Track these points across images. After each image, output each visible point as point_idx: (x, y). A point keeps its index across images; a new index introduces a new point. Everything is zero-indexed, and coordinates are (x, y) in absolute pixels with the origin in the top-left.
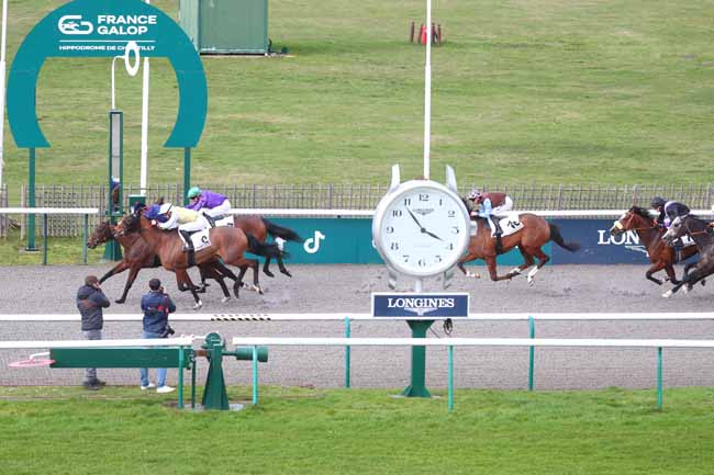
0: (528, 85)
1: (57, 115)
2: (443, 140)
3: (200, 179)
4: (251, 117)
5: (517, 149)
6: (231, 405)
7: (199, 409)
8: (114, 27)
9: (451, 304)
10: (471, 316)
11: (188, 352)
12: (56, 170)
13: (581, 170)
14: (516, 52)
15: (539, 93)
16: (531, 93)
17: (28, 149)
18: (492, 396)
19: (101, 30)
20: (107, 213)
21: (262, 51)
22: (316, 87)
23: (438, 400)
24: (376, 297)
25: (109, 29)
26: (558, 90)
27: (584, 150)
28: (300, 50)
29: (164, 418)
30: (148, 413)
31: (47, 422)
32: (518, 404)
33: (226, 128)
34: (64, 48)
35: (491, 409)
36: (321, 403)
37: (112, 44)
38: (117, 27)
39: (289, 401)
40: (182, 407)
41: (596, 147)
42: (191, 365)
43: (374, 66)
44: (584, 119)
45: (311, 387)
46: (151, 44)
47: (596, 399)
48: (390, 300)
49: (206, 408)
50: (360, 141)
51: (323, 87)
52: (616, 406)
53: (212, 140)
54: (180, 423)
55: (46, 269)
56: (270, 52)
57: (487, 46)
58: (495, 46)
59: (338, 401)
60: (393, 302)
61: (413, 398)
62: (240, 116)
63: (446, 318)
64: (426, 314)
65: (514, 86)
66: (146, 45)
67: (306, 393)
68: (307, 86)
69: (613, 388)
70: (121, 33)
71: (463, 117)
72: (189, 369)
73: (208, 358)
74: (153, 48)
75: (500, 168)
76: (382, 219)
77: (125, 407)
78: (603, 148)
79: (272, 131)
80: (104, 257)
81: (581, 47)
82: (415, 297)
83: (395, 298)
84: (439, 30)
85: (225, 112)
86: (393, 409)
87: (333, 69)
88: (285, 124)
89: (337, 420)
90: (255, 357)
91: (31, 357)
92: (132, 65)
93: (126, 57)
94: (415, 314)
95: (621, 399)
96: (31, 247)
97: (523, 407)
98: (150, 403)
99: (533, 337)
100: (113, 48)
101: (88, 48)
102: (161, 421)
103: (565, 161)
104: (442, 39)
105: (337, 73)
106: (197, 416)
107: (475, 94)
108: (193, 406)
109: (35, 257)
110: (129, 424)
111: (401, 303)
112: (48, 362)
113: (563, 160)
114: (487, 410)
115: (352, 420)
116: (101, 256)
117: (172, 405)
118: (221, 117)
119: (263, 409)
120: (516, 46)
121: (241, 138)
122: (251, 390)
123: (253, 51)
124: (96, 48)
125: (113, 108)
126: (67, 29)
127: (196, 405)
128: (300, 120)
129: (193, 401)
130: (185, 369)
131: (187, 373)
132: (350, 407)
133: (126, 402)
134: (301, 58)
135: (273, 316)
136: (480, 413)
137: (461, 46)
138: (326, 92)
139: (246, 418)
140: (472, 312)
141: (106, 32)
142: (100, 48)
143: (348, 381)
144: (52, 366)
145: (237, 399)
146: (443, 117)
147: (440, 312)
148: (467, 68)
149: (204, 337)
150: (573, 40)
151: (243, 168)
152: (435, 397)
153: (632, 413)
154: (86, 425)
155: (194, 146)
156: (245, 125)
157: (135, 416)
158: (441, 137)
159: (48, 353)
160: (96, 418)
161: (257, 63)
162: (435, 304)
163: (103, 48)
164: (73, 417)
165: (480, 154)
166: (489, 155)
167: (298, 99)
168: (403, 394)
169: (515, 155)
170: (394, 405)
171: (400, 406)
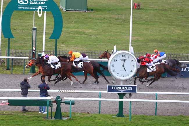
0: (166, 22)
1: (20, 28)
2: (137, 38)
3: (62, 49)
4: (80, 30)
5: (160, 41)
6: (63, 118)
7: (53, 119)
8: (35, 2)
9: (131, 89)
10: (137, 92)
11: (50, 102)
12: (19, 45)
13: (179, 48)
14: (163, 12)
15: (169, 25)
16: (166, 24)
17: (8, 39)
18: (143, 117)
19: (31, 3)
20: (31, 59)
21: (85, 10)
22: (100, 21)
23: (127, 118)
24: (108, 86)
25: (33, 3)
26: (175, 24)
27: (180, 42)
28: (97, 10)
29: (42, 122)
30: (37, 120)
31: (6, 122)
32: (151, 120)
33: (72, 33)
34: (19, 8)
35: (142, 121)
36: (91, 118)
37: (34, 7)
38: (36, 2)
39: (81, 117)
40: (48, 118)
41: (184, 42)
42: (51, 105)
43: (119, 15)
44: (182, 33)
45: (88, 113)
46: (46, 7)
47: (175, 119)
48: (113, 87)
49: (55, 119)
50: (112, 38)
51: (103, 21)
52: (181, 121)
53: (67, 37)
54: (47, 123)
55: (12, 75)
56: (87, 10)
57: (155, 10)
58: (157, 10)
59: (96, 118)
60: (114, 88)
61: (119, 117)
62: (76, 30)
63: (130, 93)
64: (123, 92)
65: (161, 22)
66: (44, 7)
67: (87, 115)
68: (98, 21)
69: (181, 116)
70: (37, 4)
71: (144, 32)
72: (50, 107)
73: (57, 104)
74: (46, 8)
75: (154, 47)
76: (111, 62)
77: (31, 118)
78: (187, 42)
79: (86, 35)
80: (30, 72)
81: (183, 11)
82: (120, 86)
83: (114, 86)
84: (140, 4)
85: (71, 29)
86: (112, 120)
87: (106, 16)
88: (90, 33)
89: (95, 123)
90: (70, 103)
91: (2, 102)
92: (40, 14)
93: (38, 11)
94: (120, 92)
95: (183, 119)
96: (8, 69)
97: (153, 120)
98: (38, 117)
99: (157, 99)
100: (34, 8)
101: (26, 8)
102: (41, 122)
103: (174, 46)
104: (141, 8)
105: (107, 17)
106: (52, 121)
107: (149, 25)
108: (51, 118)
109: (9, 72)
110: (31, 123)
111: (116, 88)
112: (7, 103)
113: (174, 45)
114: (141, 121)
115: (99, 123)
116: (29, 72)
117: (45, 118)
118: (71, 30)
119: (73, 120)
120: (163, 10)
121: (76, 37)
122: (69, 114)
123: (83, 10)
124: (29, 8)
125: (34, 26)
126: (20, 2)
127: (52, 118)
128: (94, 31)
129: (51, 116)
130: (49, 107)
131: (50, 108)
132: (99, 120)
133: (31, 116)
134: (97, 13)
135: (77, 91)
136: (139, 122)
137: (147, 10)
138: (104, 23)
139: (67, 122)
140: (137, 91)
141: (32, 3)
142: (30, 8)
143: (100, 111)
144: (8, 105)
145: (65, 116)
146: (138, 31)
147: (128, 91)
148: (147, 17)
149: (56, 97)
150: (181, 9)
151: (76, 46)
152: (125, 117)
153: (186, 123)
154: (18, 123)
155: (58, 39)
156: (77, 33)
157: (33, 121)
158: (137, 37)
159: (8, 101)
160: (21, 121)
161: (83, 14)
162: (126, 89)
163: (31, 8)
164: (14, 121)
165: (149, 43)
166: (151, 43)
167: (95, 25)
168: (116, 116)
169: (159, 43)
170: (113, 119)
171: (115, 119)
